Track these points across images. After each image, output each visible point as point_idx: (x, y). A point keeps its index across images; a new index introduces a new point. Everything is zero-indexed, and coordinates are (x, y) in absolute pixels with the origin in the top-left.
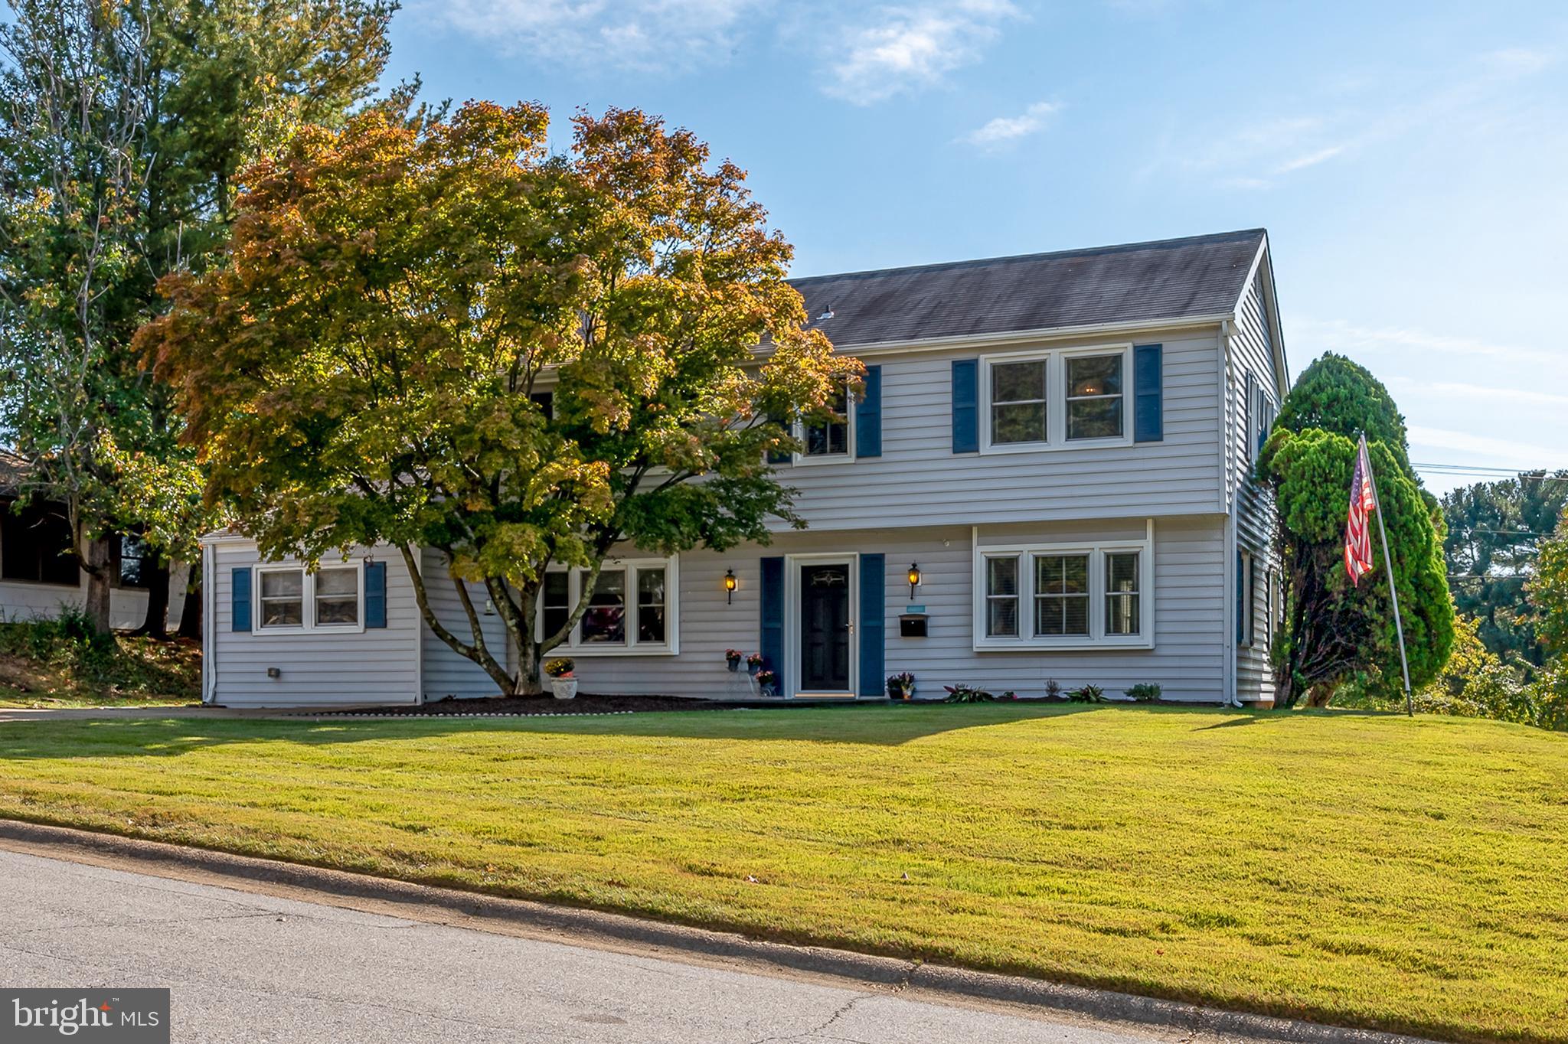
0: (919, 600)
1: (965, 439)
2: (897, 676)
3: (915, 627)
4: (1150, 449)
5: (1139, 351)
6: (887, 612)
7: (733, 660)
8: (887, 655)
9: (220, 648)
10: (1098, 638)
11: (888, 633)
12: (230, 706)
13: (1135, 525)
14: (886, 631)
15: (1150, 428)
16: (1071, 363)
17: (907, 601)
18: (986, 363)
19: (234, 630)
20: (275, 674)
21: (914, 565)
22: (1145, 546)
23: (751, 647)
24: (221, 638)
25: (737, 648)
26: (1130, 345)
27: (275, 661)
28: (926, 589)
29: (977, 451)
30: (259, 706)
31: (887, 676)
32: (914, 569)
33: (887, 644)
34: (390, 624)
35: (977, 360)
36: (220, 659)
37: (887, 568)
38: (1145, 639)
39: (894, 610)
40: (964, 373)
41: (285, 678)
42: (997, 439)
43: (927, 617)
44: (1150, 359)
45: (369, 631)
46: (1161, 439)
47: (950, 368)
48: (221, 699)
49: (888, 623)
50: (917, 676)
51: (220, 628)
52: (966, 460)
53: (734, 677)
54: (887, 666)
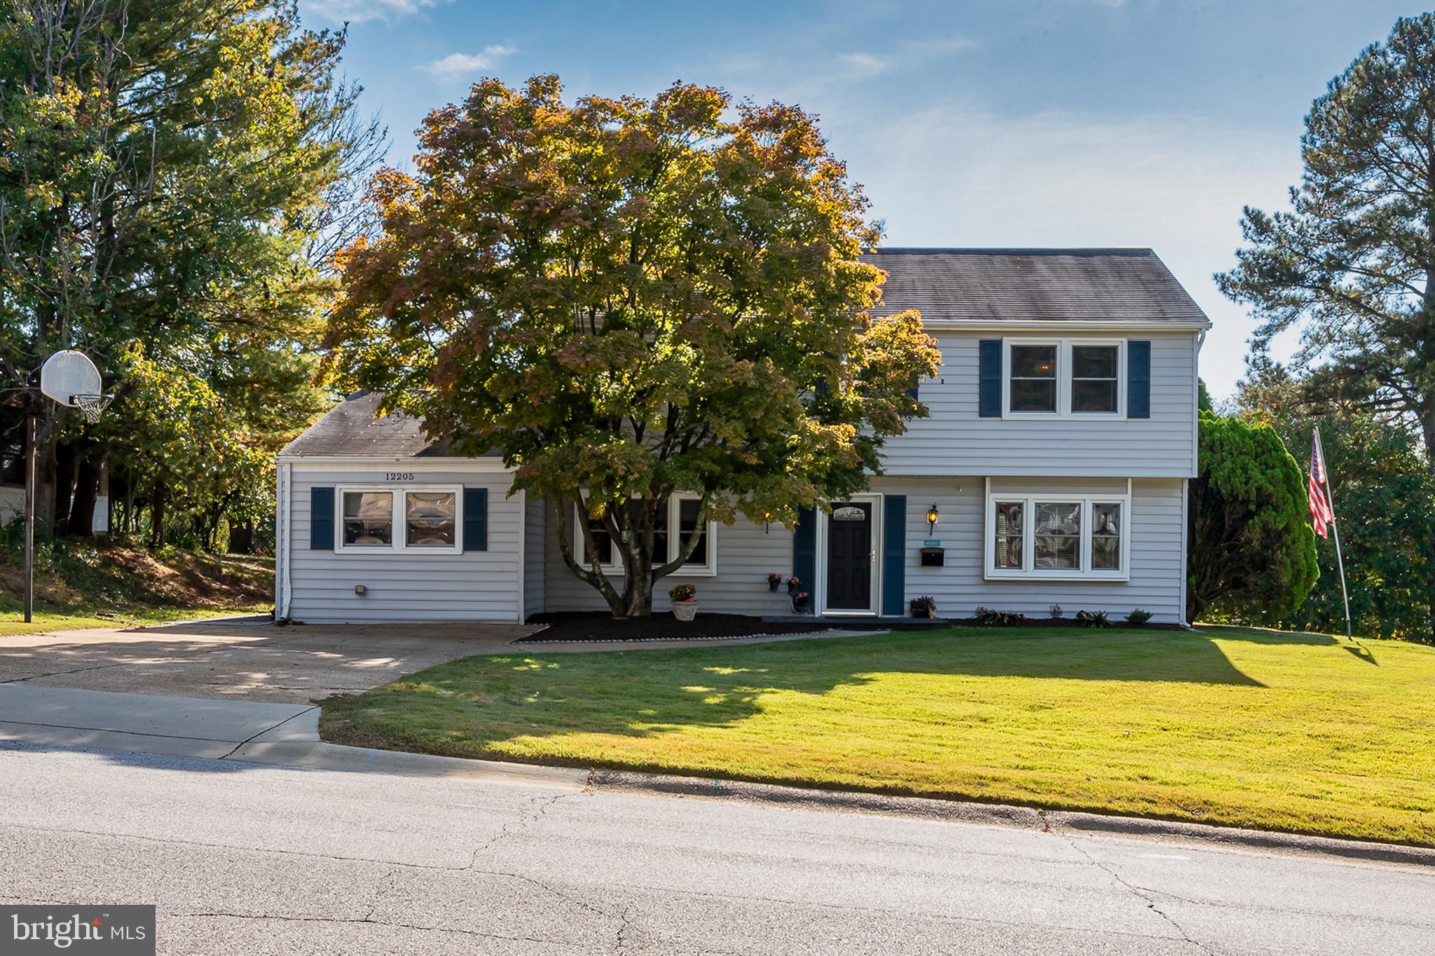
0: (935, 536)
1: (989, 406)
2: (916, 598)
3: (932, 558)
4: (1139, 423)
5: (1133, 346)
6: (908, 544)
7: (774, 582)
8: (907, 580)
9: (296, 565)
10: (1087, 571)
11: (907, 562)
12: (305, 621)
13: (1118, 483)
14: (906, 561)
15: (1140, 407)
16: (1077, 351)
17: (926, 536)
18: (1008, 344)
19: (313, 547)
20: (362, 592)
21: (934, 507)
22: (1125, 500)
23: (785, 570)
24: (297, 555)
25: (777, 571)
26: (1125, 341)
27: (362, 578)
28: (940, 527)
29: (1000, 416)
30: (343, 622)
31: (907, 599)
32: (934, 510)
33: (907, 571)
34: (491, 547)
35: (1001, 342)
36: (296, 575)
37: (908, 508)
38: (1123, 574)
39: (914, 542)
40: (990, 351)
41: (371, 595)
42: (1015, 407)
43: (943, 549)
44: (1140, 352)
45: (467, 553)
46: (1148, 417)
47: (978, 345)
48: (297, 615)
49: (908, 553)
50: (936, 598)
51: (296, 545)
52: (990, 423)
53: (774, 596)
54: (907, 590)
